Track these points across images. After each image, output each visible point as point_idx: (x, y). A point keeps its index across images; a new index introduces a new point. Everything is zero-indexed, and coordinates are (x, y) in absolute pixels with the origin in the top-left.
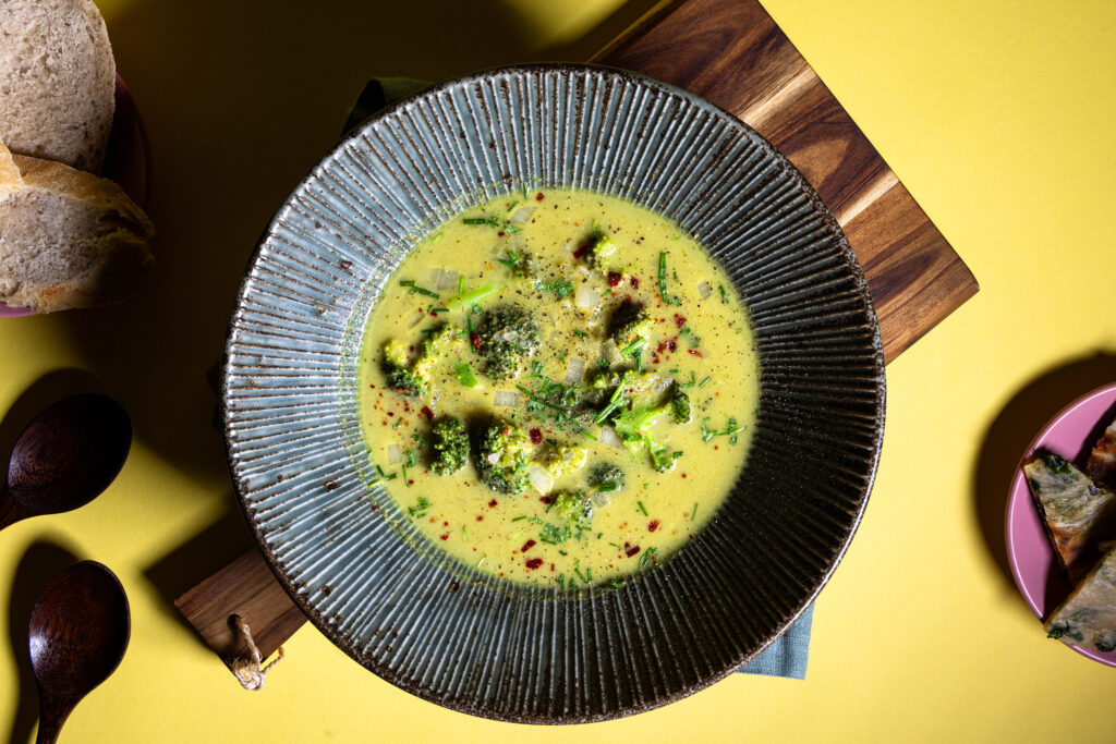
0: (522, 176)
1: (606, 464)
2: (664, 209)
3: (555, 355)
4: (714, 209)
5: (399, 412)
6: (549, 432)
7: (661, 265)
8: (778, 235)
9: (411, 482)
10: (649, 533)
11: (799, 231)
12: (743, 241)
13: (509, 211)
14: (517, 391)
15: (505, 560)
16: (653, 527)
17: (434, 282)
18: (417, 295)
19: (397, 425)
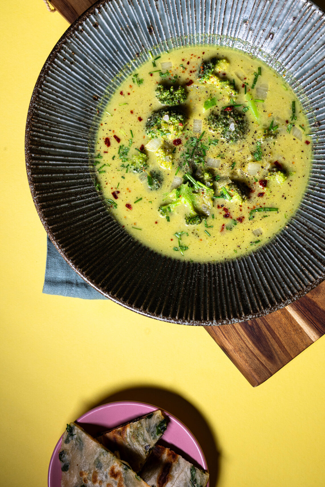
0: (319, 132)
1: (163, 180)
2: (302, 209)
3: (222, 152)
4: (303, 235)
5: (190, 68)
6: (180, 149)
7: (271, 209)
8: (290, 268)
9: (151, 75)
10: (125, 204)
11: (294, 279)
12: (286, 251)
13: (300, 126)
14: (202, 132)
15: (110, 126)
16: (128, 206)
17: (261, 86)
18: (253, 77)
19: (182, 67)
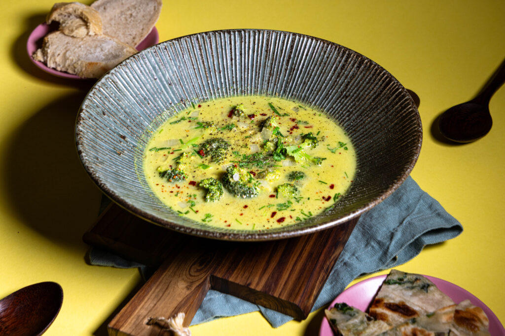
1: (293, 172)
2: (257, 91)
3: (242, 147)
5: (175, 190)
6: (258, 170)
8: (310, 66)
9: (197, 212)
10: (331, 189)
11: (317, 55)
13: (188, 114)
14: (231, 163)
15: (264, 223)
16: (332, 187)
18: (160, 151)
19: (177, 194)
